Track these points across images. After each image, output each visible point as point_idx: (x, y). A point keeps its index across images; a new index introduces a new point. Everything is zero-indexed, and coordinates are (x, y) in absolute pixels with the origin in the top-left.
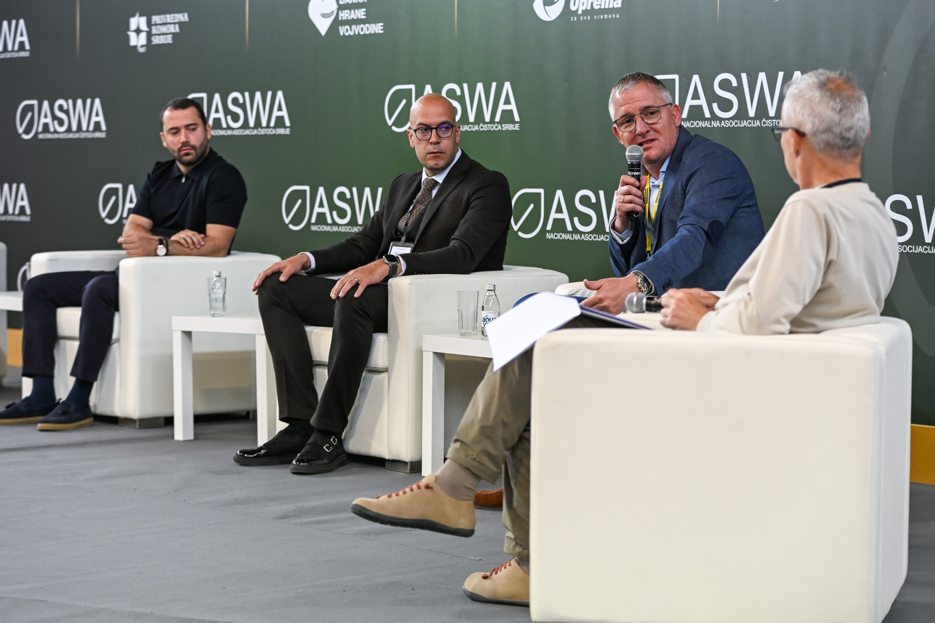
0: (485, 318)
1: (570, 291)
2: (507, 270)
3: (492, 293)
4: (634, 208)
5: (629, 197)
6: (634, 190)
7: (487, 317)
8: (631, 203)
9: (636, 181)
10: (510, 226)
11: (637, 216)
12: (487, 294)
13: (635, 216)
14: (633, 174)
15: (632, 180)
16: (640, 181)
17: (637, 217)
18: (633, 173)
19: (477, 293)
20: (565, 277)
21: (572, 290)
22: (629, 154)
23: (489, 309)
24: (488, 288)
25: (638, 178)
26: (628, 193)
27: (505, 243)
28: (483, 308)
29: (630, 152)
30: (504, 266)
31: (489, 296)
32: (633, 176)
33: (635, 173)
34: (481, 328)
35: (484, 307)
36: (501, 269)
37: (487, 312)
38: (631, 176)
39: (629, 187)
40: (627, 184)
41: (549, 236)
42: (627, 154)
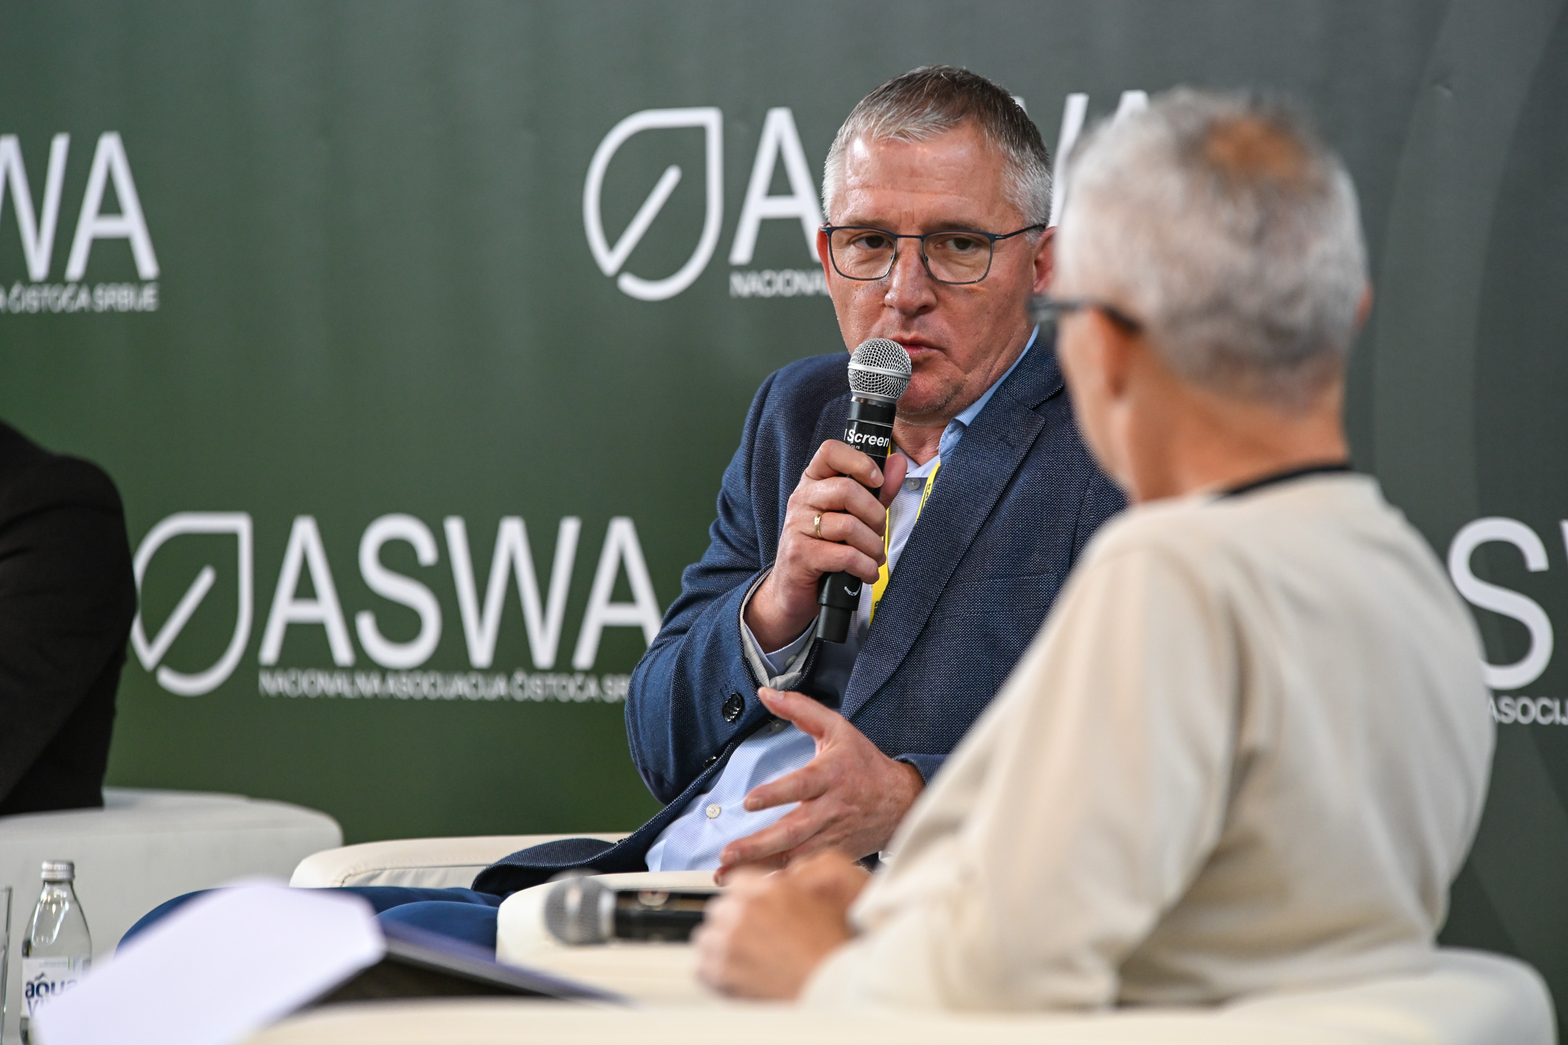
0: (36, 984)
1: (346, 874)
2: (117, 805)
3: (61, 892)
4: (852, 562)
5: (838, 523)
6: (863, 499)
7: (43, 979)
8: (843, 542)
9: (874, 468)
10: (129, 652)
11: (855, 594)
12: (44, 896)
13: (849, 592)
14: (867, 439)
15: (862, 463)
16: (887, 464)
17: (854, 596)
18: (866, 437)
19: (5, 896)
20: (329, 827)
21: (352, 872)
22: (861, 367)
23: (52, 951)
24: (44, 875)
25: (879, 457)
26: (839, 507)
27: (109, 712)
28: (27, 948)
29: (864, 361)
30: (108, 794)
31: (51, 903)
32: (864, 447)
33: (873, 440)
34: (19, 1021)
35: (34, 943)
36: (94, 801)
37: (42, 961)
38: (859, 447)
39: (844, 485)
40: (840, 474)
41: (271, 684)
42: (854, 366)
